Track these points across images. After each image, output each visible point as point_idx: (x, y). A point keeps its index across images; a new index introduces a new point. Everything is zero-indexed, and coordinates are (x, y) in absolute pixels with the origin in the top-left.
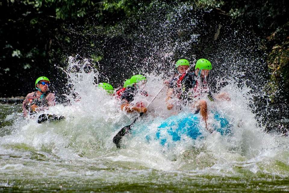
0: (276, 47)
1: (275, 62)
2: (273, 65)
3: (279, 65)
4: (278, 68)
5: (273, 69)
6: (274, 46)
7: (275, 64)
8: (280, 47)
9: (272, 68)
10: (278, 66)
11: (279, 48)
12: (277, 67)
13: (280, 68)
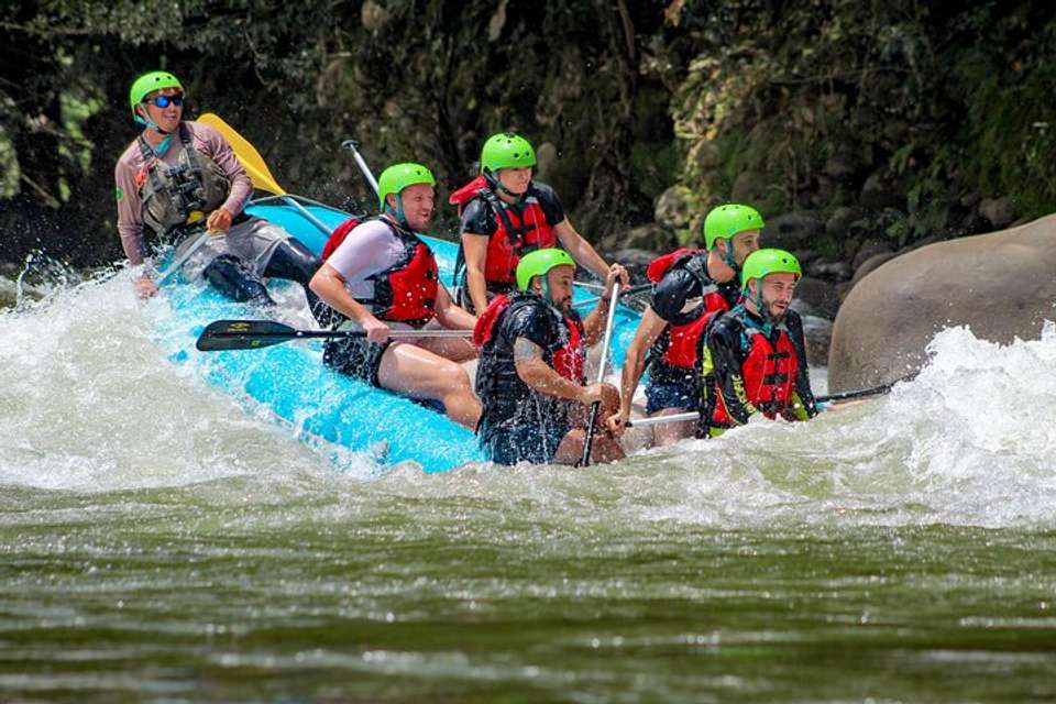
0: (701, 64)
1: (699, 115)
2: (691, 124)
3: (712, 126)
4: (710, 135)
5: (690, 140)
6: (694, 61)
7: (698, 121)
8: (716, 62)
9: (688, 136)
10: (710, 130)
11: (714, 66)
12: (705, 132)
13: (716, 137)
